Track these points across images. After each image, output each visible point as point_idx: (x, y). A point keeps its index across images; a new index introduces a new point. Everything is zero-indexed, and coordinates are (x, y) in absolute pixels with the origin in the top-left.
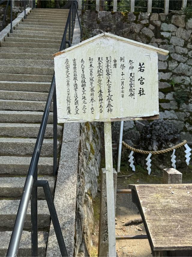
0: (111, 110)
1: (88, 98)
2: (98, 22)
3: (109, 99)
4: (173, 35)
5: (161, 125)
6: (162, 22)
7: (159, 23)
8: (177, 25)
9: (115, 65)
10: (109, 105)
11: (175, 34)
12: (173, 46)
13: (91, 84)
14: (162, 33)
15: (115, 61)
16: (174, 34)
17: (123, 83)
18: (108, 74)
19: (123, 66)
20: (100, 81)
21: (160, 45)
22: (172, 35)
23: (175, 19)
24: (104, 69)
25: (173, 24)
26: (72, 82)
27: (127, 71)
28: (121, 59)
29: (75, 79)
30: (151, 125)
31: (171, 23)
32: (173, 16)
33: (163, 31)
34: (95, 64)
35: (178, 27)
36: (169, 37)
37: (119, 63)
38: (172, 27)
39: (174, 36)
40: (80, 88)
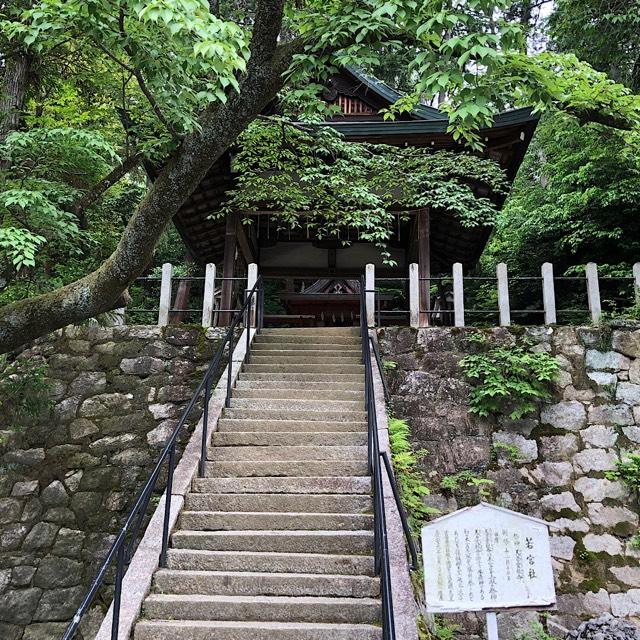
0: (495, 597)
1: (466, 580)
2: (420, 354)
3: (492, 582)
4: (621, 378)
5: (607, 630)
6: (588, 347)
7: (578, 350)
8: (628, 353)
9: (497, 539)
10: (492, 590)
11: (628, 376)
12: (626, 407)
13: (468, 562)
14: (592, 376)
15: (497, 535)
16: (623, 376)
17: (508, 562)
18: (489, 550)
19: (506, 541)
20: (479, 558)
21: (589, 405)
22: (619, 380)
23: (621, 339)
24: (484, 544)
25: (616, 351)
26: (444, 560)
27: (512, 548)
28: (504, 533)
29: (448, 555)
30: (582, 630)
31: (611, 349)
32: (615, 333)
33: (592, 370)
34: (472, 537)
35: (632, 358)
36: (612, 384)
37: (502, 537)
38: (615, 360)
39: (624, 381)
40: (454, 568)
